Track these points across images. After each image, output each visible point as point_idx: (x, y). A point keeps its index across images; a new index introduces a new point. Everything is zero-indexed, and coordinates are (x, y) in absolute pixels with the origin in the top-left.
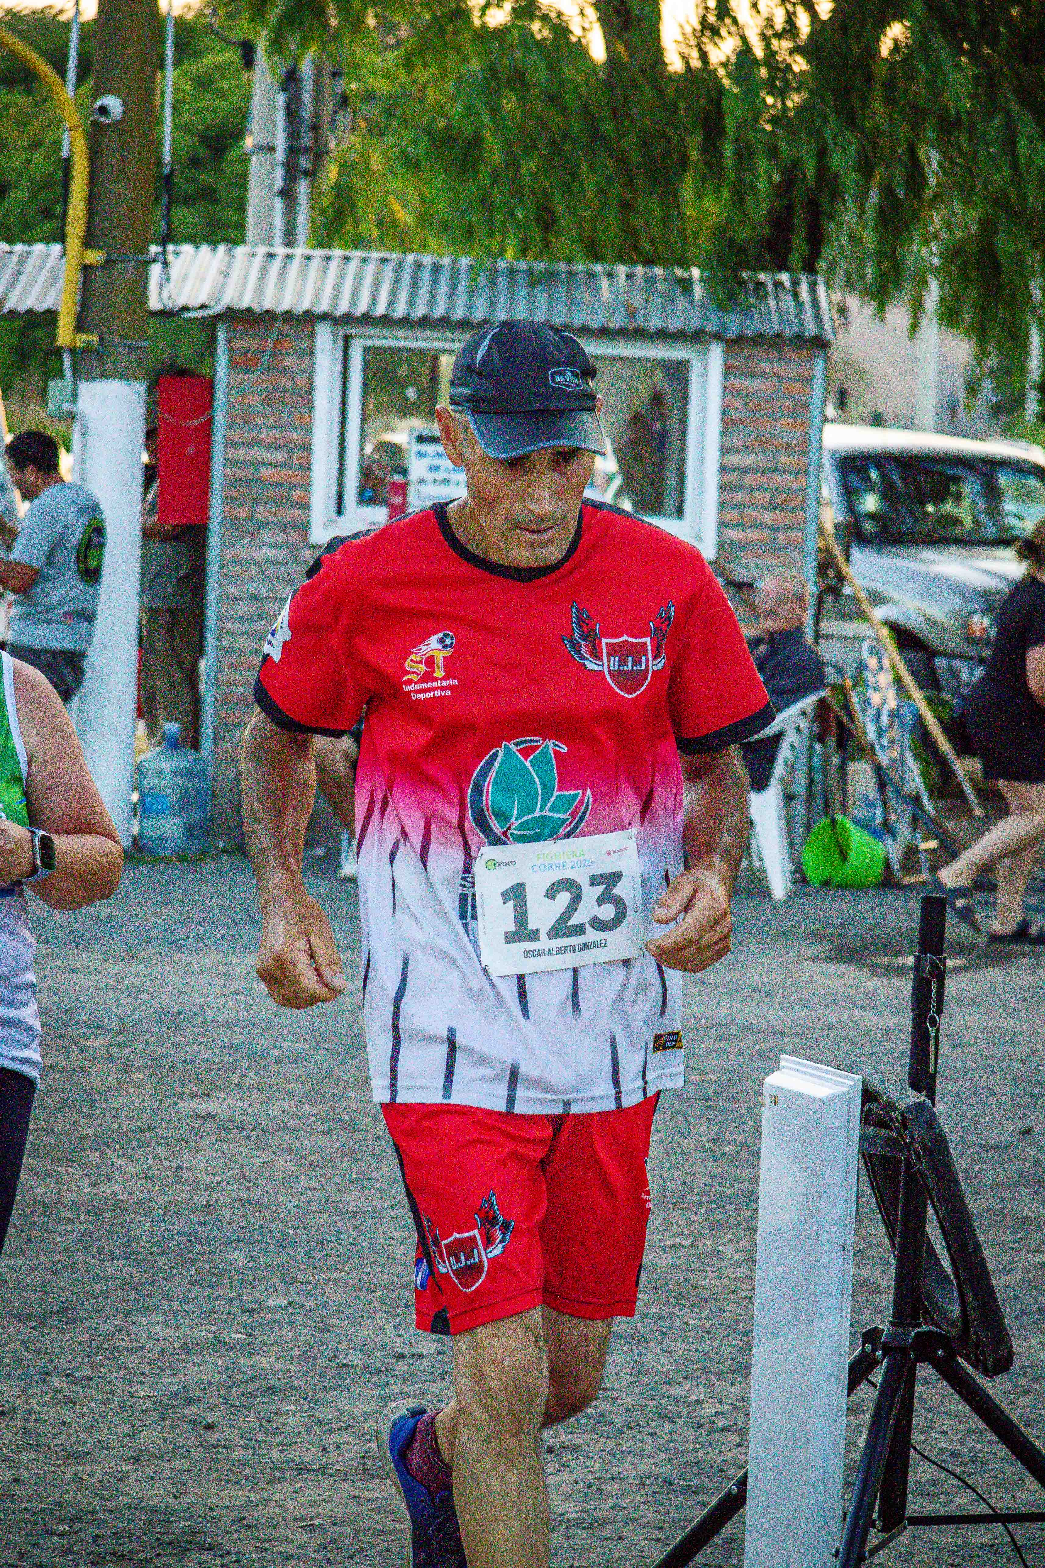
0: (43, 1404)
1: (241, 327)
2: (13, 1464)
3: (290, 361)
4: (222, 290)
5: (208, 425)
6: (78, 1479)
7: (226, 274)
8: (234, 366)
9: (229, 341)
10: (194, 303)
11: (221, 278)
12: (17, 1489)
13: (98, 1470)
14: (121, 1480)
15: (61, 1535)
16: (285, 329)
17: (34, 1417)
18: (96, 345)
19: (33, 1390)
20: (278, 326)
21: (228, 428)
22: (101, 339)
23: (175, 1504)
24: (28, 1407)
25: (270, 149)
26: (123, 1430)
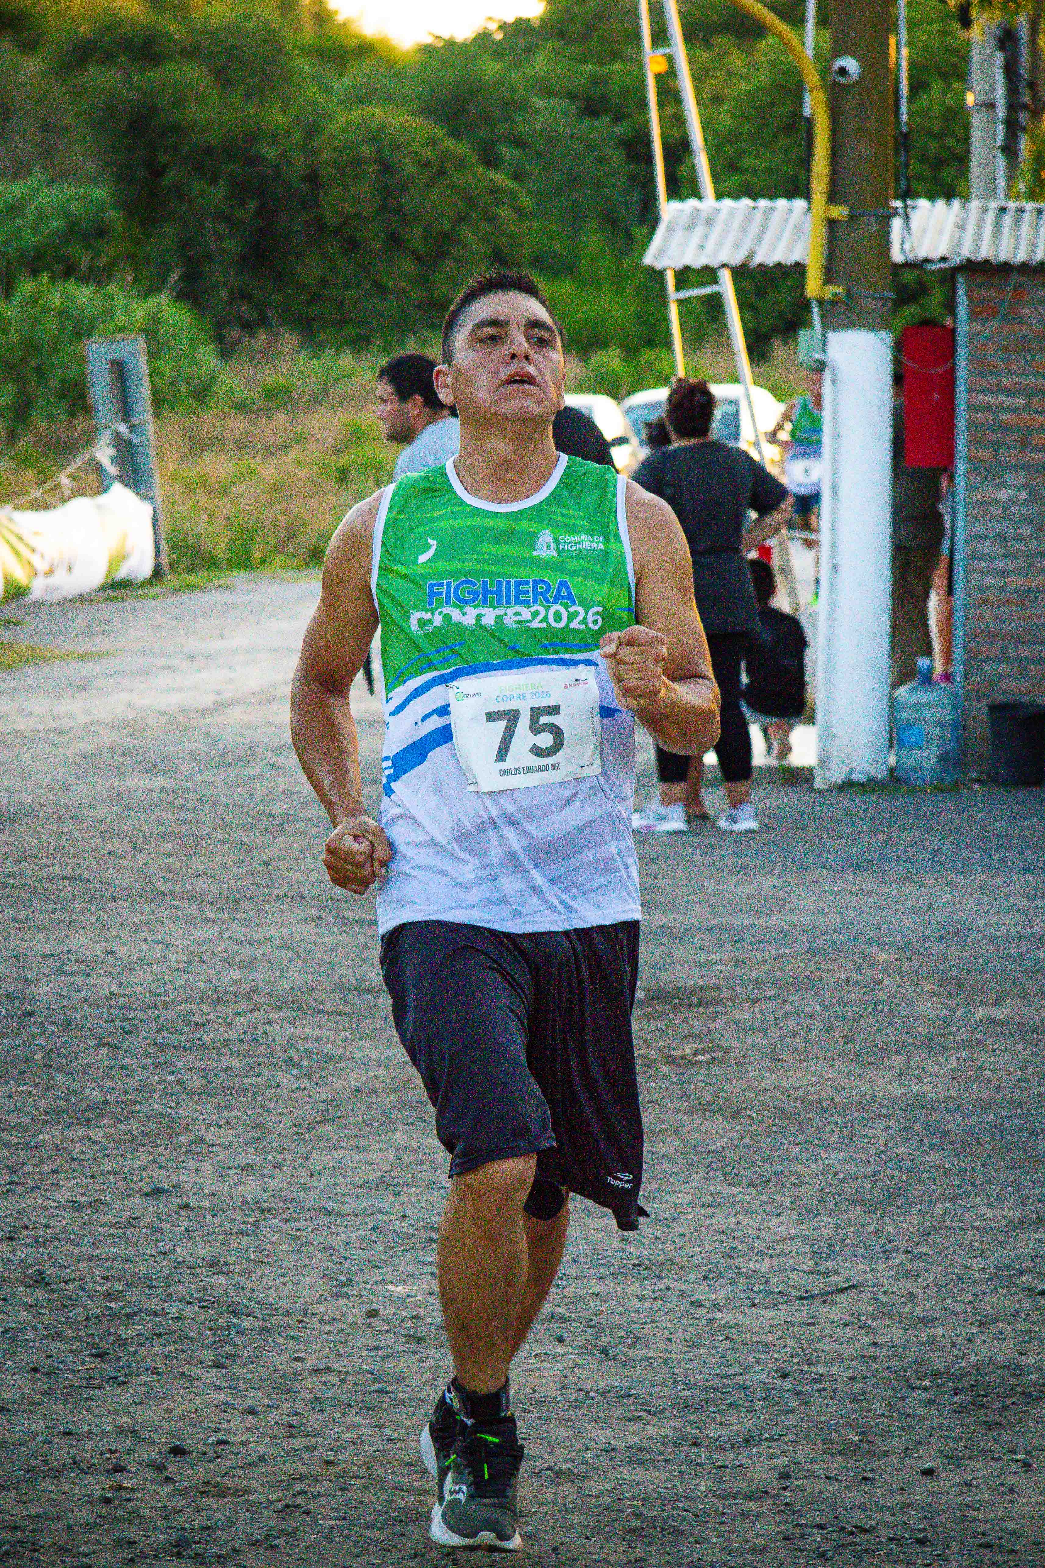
0: (888, 1278)
1: (980, 279)
2: (871, 1330)
3: (1027, 310)
4: (960, 242)
5: (952, 371)
6: (931, 1341)
7: (961, 227)
8: (974, 315)
9: (969, 293)
10: (935, 255)
11: (958, 231)
12: (877, 1351)
13: (949, 1333)
14: (970, 1341)
15: (924, 1389)
16: (1022, 280)
17: (881, 1289)
18: (843, 297)
19: (877, 1266)
20: (1015, 277)
21: (971, 374)
22: (848, 291)
23: (1024, 1361)
24: (875, 1281)
25: (991, 106)
26: (966, 1298)
